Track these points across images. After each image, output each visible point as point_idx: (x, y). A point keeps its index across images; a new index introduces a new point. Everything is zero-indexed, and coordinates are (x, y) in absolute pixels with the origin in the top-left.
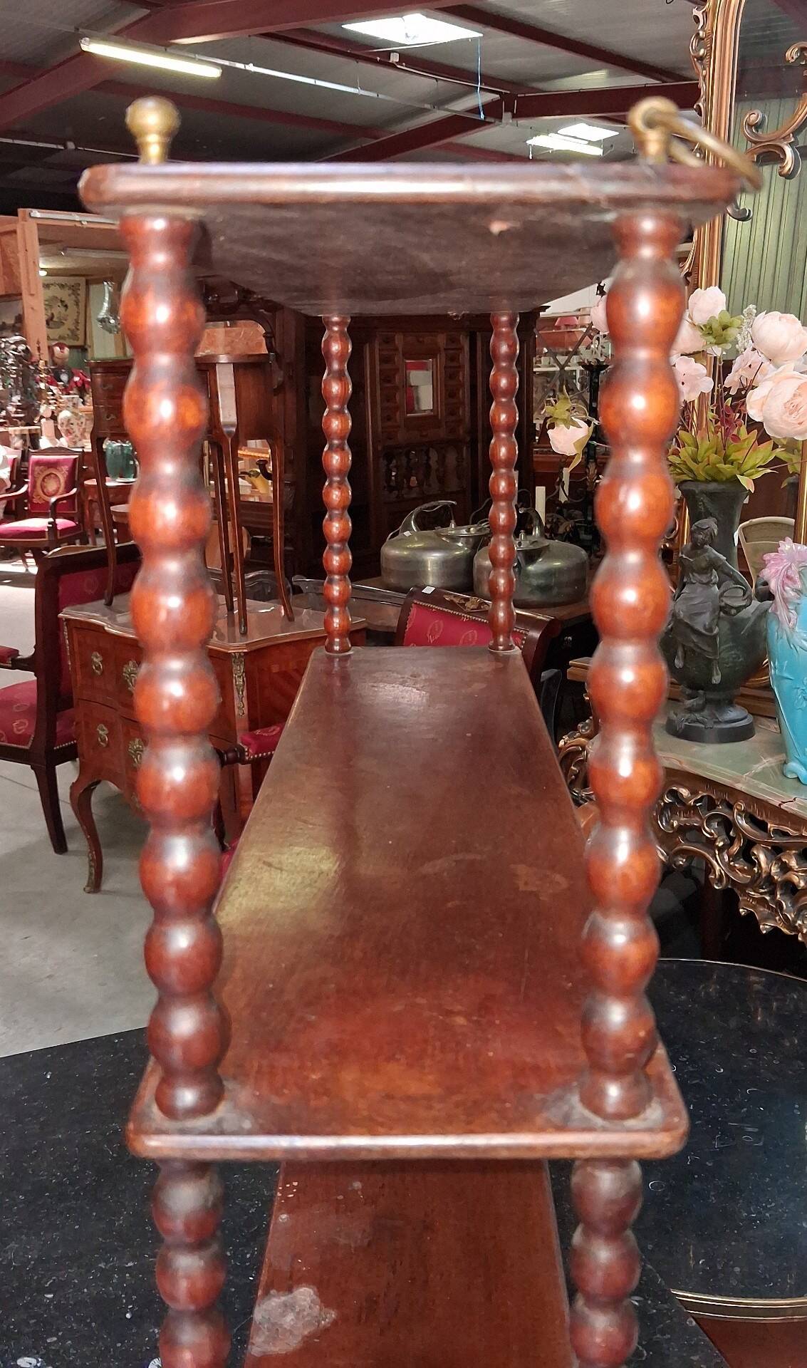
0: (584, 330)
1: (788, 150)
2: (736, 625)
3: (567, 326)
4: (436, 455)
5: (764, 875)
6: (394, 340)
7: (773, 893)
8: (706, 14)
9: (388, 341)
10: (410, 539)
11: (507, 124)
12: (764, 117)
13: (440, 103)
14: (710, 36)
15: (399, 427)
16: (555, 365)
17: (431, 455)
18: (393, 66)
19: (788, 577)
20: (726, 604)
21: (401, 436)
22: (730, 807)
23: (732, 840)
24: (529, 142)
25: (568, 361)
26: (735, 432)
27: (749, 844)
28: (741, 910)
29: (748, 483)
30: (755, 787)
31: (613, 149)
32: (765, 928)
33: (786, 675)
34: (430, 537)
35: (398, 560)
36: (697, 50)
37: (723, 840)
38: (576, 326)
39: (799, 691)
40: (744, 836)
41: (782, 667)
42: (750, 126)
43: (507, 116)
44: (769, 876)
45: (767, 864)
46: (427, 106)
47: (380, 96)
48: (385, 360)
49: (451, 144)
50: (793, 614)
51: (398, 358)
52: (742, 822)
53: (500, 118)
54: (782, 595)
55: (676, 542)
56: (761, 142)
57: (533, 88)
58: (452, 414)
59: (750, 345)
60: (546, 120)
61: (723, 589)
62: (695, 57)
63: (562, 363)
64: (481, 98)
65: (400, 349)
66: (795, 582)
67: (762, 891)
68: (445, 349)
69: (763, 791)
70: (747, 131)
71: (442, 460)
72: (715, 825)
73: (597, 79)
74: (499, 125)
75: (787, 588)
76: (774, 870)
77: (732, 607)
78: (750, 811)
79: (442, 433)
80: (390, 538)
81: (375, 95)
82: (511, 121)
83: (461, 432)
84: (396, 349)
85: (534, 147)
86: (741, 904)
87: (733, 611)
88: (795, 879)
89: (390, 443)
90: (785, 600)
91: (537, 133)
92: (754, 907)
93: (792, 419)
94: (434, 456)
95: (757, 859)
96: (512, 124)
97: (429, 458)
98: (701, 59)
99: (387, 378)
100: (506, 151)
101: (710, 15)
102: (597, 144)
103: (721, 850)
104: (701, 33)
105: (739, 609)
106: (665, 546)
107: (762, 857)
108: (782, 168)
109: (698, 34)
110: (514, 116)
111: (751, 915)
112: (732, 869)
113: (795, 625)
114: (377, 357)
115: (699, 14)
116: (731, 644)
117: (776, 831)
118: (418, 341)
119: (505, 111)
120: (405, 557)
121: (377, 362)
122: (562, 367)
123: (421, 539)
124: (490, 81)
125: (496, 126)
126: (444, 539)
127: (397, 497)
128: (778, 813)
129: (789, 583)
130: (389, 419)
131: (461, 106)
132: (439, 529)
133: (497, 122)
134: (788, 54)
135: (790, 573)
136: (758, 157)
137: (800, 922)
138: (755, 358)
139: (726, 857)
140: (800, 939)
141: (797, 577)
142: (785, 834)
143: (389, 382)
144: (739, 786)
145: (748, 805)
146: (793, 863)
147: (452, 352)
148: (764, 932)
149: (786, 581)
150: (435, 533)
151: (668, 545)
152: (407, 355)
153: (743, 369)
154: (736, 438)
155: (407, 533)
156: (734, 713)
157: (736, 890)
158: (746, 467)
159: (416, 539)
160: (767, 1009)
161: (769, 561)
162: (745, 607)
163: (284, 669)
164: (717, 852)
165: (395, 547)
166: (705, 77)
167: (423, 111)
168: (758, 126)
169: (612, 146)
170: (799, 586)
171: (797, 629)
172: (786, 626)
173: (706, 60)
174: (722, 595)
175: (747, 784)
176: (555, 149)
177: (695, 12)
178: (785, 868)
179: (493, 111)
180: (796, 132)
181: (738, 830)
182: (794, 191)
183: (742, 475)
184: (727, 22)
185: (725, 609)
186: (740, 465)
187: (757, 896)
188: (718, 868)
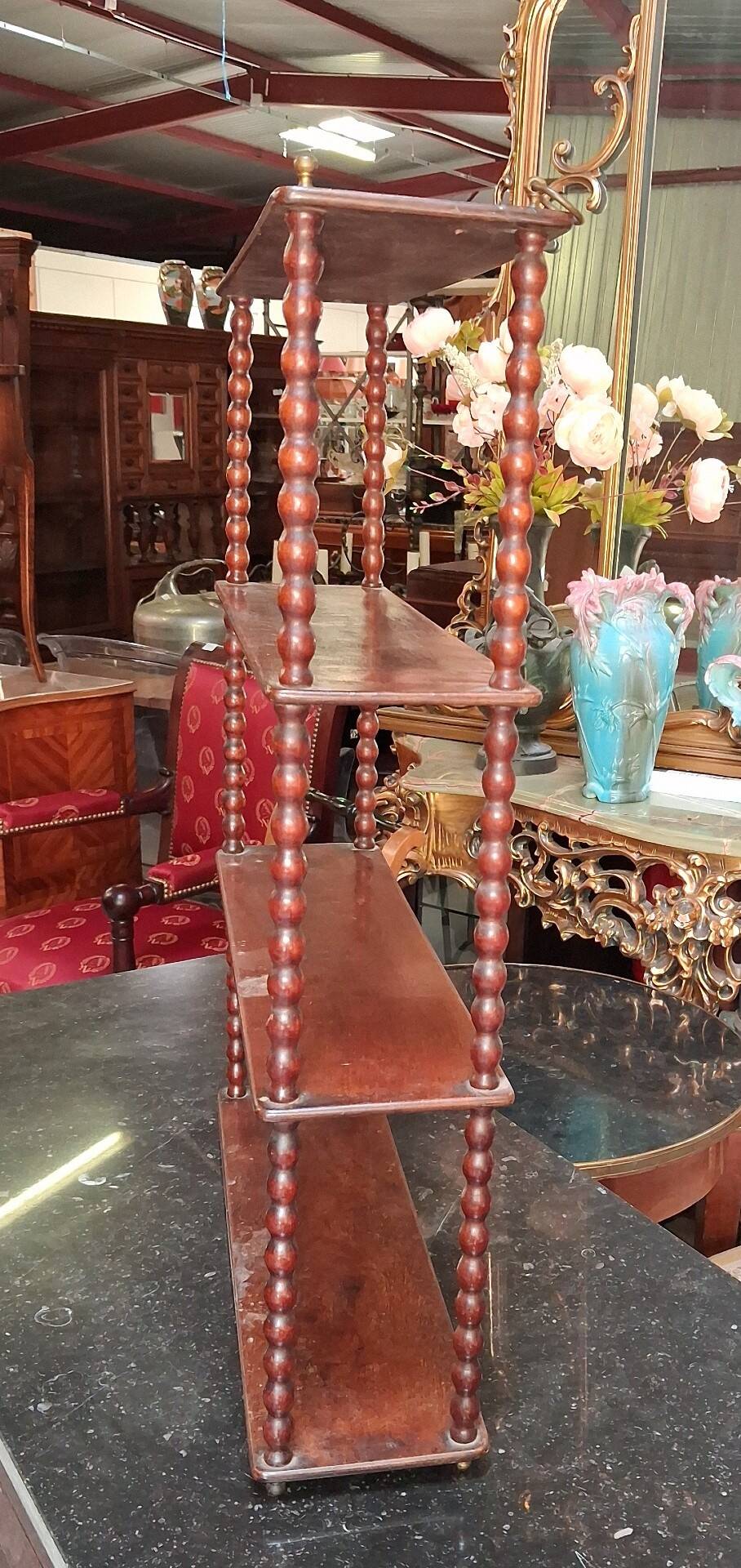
0: (354, 380)
1: (595, 184)
2: (542, 658)
3: (332, 373)
4: (188, 513)
5: (565, 886)
6: (136, 368)
7: (572, 903)
8: (516, 32)
9: (129, 369)
10: (168, 604)
11: (256, 108)
12: (572, 148)
13: (171, 70)
14: (521, 58)
15: (143, 474)
16: (327, 414)
17: (180, 513)
18: (108, 15)
19: (590, 602)
20: (534, 636)
21: (145, 487)
22: (535, 828)
23: (536, 859)
24: (283, 135)
25: (342, 411)
26: (543, 465)
27: (553, 859)
28: (544, 923)
29: (554, 517)
30: (558, 806)
31: (388, 155)
32: (565, 936)
33: (587, 698)
34: (194, 603)
35: (156, 627)
36: (507, 70)
37: (528, 861)
38: (343, 374)
39: (599, 713)
40: (547, 853)
41: (583, 689)
42: (560, 156)
43: (256, 98)
44: (570, 886)
45: (568, 876)
46: (154, 74)
47: (92, 54)
48: (127, 391)
49: (184, 127)
50: (594, 639)
51: (141, 392)
52: (545, 840)
53: (248, 99)
54: (585, 619)
55: (484, 584)
56: (569, 174)
57: (289, 65)
58: (207, 463)
59: (556, 380)
60: (307, 109)
61: (530, 621)
62: (504, 77)
63: (335, 413)
64: (225, 71)
65: (144, 379)
66: (596, 607)
67: (562, 902)
68: (197, 383)
69: (565, 808)
70: (556, 160)
71: (194, 520)
72: (521, 847)
73: (368, 62)
74: (245, 109)
75: (589, 613)
76: (575, 878)
77: (540, 639)
78: (553, 829)
79: (196, 485)
80: (142, 603)
81: (85, 52)
82: (261, 105)
83: (218, 486)
84: (139, 379)
85: (290, 143)
86: (544, 918)
87: (540, 643)
88: (593, 885)
89: (133, 494)
90: (587, 625)
91: (294, 124)
92: (556, 919)
93: (597, 448)
94: (184, 515)
95: (559, 872)
96: (262, 110)
97: (178, 517)
98: (511, 79)
99: (128, 413)
100: (256, 143)
101: (521, 36)
102: (369, 146)
103: (526, 869)
104: (512, 53)
105: (545, 640)
106: (473, 587)
107: (564, 871)
108: (590, 202)
109: (509, 53)
110: (265, 100)
111: (553, 928)
112: (536, 885)
113: (595, 648)
114: (116, 387)
115: (510, 32)
116: (537, 677)
117: (576, 844)
118: (166, 371)
119: (254, 92)
120: (164, 624)
121: (116, 393)
122: (335, 418)
123: (182, 603)
124: (237, 50)
125: (242, 109)
126: (212, 604)
127: (141, 561)
128: (578, 826)
129: (591, 608)
130: (129, 463)
131: (197, 78)
132: (204, 593)
133: (243, 105)
134: (596, 85)
135: (592, 598)
136: (567, 188)
137: (596, 925)
138: (562, 392)
139: (531, 877)
140: (596, 940)
141: (597, 602)
142: (584, 846)
143: (129, 418)
144: (543, 807)
145: (551, 824)
146: (591, 872)
147: (208, 387)
148: (565, 939)
149: (589, 606)
150: (201, 597)
151: (476, 587)
152: (152, 387)
153: (550, 403)
154: (543, 470)
155: (165, 597)
156: (538, 747)
157: (539, 907)
158: (553, 501)
159: (176, 603)
160: (567, 1012)
161: (573, 588)
162: (550, 639)
163: (38, 736)
164: (522, 872)
165: (152, 612)
166: (515, 99)
167: (147, 79)
168: (567, 157)
169: (387, 150)
170: (599, 611)
171: (597, 652)
172: (587, 651)
173: (516, 82)
174: (529, 628)
175: (552, 805)
176: (315, 147)
177: (506, 30)
178: (584, 876)
179: (240, 89)
180: (603, 167)
181: (542, 849)
182: (602, 226)
183: (549, 508)
184: (537, 44)
185: (532, 641)
186: (546, 499)
187: (559, 907)
188: (523, 888)
